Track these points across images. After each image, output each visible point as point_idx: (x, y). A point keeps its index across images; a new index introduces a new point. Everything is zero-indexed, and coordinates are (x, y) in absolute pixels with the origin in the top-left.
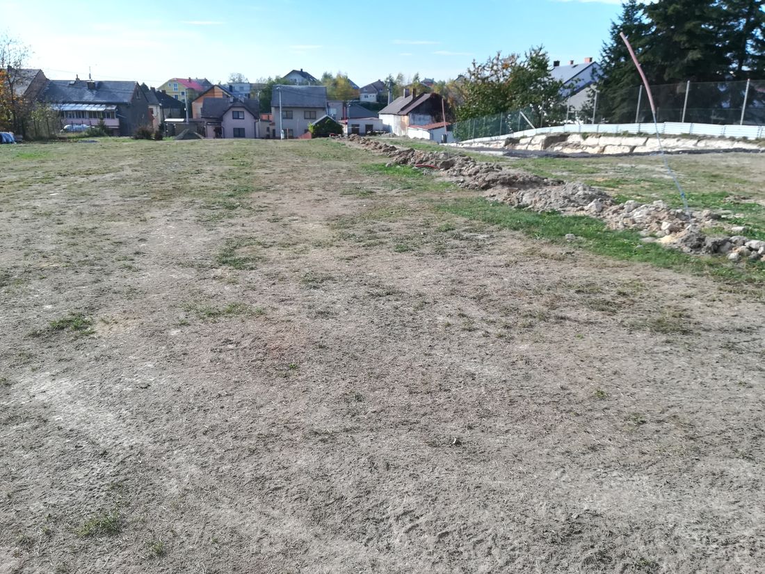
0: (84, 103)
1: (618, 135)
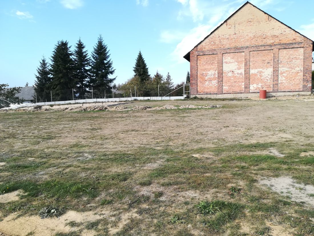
1: (68, 104)
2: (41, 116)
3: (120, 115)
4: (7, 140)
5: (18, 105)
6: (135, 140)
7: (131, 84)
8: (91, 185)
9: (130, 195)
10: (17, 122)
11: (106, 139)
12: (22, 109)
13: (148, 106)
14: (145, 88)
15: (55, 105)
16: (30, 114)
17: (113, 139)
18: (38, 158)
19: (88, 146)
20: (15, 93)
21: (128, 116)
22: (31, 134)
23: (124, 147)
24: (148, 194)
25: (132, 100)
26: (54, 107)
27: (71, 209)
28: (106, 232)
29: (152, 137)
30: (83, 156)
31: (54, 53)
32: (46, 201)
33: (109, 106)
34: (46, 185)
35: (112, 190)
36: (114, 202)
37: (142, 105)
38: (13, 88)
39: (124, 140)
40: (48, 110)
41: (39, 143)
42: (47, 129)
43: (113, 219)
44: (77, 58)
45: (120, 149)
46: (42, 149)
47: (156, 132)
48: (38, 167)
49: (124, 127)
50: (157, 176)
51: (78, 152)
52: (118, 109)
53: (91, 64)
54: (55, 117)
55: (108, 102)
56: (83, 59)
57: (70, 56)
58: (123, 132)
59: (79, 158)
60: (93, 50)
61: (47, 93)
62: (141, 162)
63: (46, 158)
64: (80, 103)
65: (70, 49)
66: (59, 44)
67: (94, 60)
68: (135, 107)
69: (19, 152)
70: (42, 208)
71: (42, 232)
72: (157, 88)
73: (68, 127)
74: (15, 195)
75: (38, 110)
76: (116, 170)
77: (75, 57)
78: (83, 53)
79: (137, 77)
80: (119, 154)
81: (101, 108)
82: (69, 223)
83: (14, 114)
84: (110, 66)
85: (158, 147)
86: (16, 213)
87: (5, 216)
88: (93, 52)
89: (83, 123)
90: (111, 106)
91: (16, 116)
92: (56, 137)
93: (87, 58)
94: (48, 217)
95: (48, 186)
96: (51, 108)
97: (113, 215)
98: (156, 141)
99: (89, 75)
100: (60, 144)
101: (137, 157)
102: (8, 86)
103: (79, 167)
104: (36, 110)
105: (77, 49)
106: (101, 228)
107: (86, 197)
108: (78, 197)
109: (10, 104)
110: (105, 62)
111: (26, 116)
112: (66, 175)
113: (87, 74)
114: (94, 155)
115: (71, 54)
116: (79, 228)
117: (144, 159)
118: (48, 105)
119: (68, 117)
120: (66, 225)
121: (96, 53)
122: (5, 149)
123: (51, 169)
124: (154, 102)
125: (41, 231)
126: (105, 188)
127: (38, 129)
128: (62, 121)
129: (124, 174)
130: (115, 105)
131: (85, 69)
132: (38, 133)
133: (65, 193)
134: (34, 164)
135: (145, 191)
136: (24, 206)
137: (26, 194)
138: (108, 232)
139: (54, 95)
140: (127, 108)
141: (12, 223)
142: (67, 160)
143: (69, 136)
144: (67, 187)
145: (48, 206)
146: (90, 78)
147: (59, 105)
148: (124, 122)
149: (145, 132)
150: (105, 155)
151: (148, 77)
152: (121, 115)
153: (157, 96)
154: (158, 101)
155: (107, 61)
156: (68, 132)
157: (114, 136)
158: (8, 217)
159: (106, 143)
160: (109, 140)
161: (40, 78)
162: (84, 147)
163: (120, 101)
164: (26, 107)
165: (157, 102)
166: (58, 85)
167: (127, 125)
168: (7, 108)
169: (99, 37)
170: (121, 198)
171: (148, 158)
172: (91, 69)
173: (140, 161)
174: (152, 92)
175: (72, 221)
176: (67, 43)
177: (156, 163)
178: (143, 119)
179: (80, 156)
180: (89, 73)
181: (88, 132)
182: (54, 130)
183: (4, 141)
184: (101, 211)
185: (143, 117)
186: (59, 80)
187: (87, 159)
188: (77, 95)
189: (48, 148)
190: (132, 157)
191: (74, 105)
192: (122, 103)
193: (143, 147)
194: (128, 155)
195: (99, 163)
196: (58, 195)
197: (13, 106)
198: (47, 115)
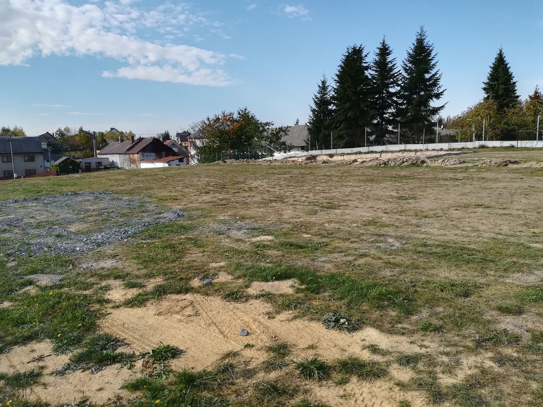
1: (356, 153)
2: (317, 172)
3: (451, 175)
4: (274, 204)
5: (284, 154)
6: (483, 224)
7: (477, 116)
8: (403, 292)
9: (477, 325)
10: (285, 179)
11: (426, 217)
12: (289, 159)
13: (512, 160)
14: (506, 123)
15: (337, 154)
16: (301, 168)
17: (439, 218)
18: (316, 235)
19: (393, 225)
20: (281, 136)
21: (468, 178)
22: (304, 199)
23: (463, 236)
24: (517, 331)
25: (475, 148)
26: (335, 158)
27: (371, 324)
28: (433, 377)
29: (522, 222)
30: (385, 242)
31: (340, 68)
32: (331, 304)
33: (429, 158)
34: (330, 279)
35: (440, 309)
36: (446, 331)
37: (498, 158)
38: (279, 128)
39: (460, 222)
40: (327, 163)
41: (316, 212)
42: (326, 193)
43: (445, 359)
44: (376, 74)
45: (454, 238)
46: (320, 222)
47: (531, 214)
48: (317, 249)
49: (460, 197)
50: (535, 301)
51: (377, 235)
52: (448, 163)
53: (400, 83)
54: (337, 174)
55: (427, 150)
56: (387, 75)
57: (366, 72)
58: (458, 207)
59: (379, 245)
60: (406, 56)
61: (325, 135)
62: (498, 267)
63: (328, 237)
64: (376, 152)
65: (367, 59)
66: (349, 53)
67: (406, 75)
68: (482, 160)
69: (289, 223)
70: (327, 314)
71: (328, 349)
72: (534, 122)
73: (358, 192)
74: (288, 285)
75: (312, 162)
76: (447, 275)
77: (374, 73)
78: (387, 64)
79: (491, 101)
80: (452, 247)
81: (415, 162)
82: (369, 347)
83: (280, 167)
84: (435, 82)
85: (537, 242)
86: (290, 312)
87: (278, 313)
88: (405, 61)
89: (383, 185)
90: (432, 157)
91: (283, 170)
92: (340, 206)
93: (393, 72)
94: (336, 329)
95: (335, 281)
96: (329, 159)
97: (444, 352)
98: (532, 230)
99: (395, 102)
100: (346, 217)
101: (490, 257)
102: (273, 125)
103: (380, 258)
104: (309, 161)
105: (377, 58)
106: (424, 370)
107: (395, 311)
108: (382, 308)
109: (274, 152)
110: (427, 76)
111: (296, 171)
112: (360, 268)
113: (392, 100)
114: (404, 242)
115: (367, 68)
116: (385, 359)
117: (505, 262)
118: (325, 155)
119: (357, 175)
120: (364, 348)
121: (410, 62)
122: (272, 217)
123: (336, 255)
124: (524, 152)
125: (327, 347)
126: (427, 303)
127: (313, 191)
128: (348, 182)
129: (463, 285)
130: (441, 156)
131: (388, 92)
132: (314, 198)
133: (359, 296)
134: (311, 243)
135: (508, 323)
136: (301, 304)
137: (303, 287)
138: (436, 379)
139: (335, 139)
140: (464, 162)
141: (287, 325)
142: (359, 245)
143: (360, 205)
144: (362, 289)
145: (335, 313)
146: (396, 108)
147: (343, 154)
148: (460, 188)
149: (506, 212)
150: (425, 245)
151: (515, 101)
152: (454, 175)
153: (533, 138)
154: (533, 149)
155: (430, 75)
156: (358, 199)
157: (440, 213)
158: (281, 315)
159: (425, 224)
160: (431, 219)
161: (316, 111)
162: (386, 226)
163: (450, 150)
164: (295, 157)
165: (531, 152)
166: (343, 121)
167: (465, 194)
168: (270, 158)
169: (420, 31)
170: (458, 327)
171: (515, 263)
172: (400, 91)
173: (497, 265)
174: (521, 131)
175: (372, 343)
176: (362, 49)
177: (533, 274)
178: (501, 185)
179: (381, 242)
180: (395, 99)
181: (391, 202)
182: (336, 194)
183: (270, 205)
184: (423, 340)
185: (500, 181)
186: (345, 113)
187: (393, 248)
188: (372, 138)
189: (330, 222)
190: (480, 255)
191: (366, 155)
192: (453, 152)
193: (502, 240)
194: (472, 252)
195: (415, 257)
196: (350, 297)
197: (278, 155)
198: (326, 169)
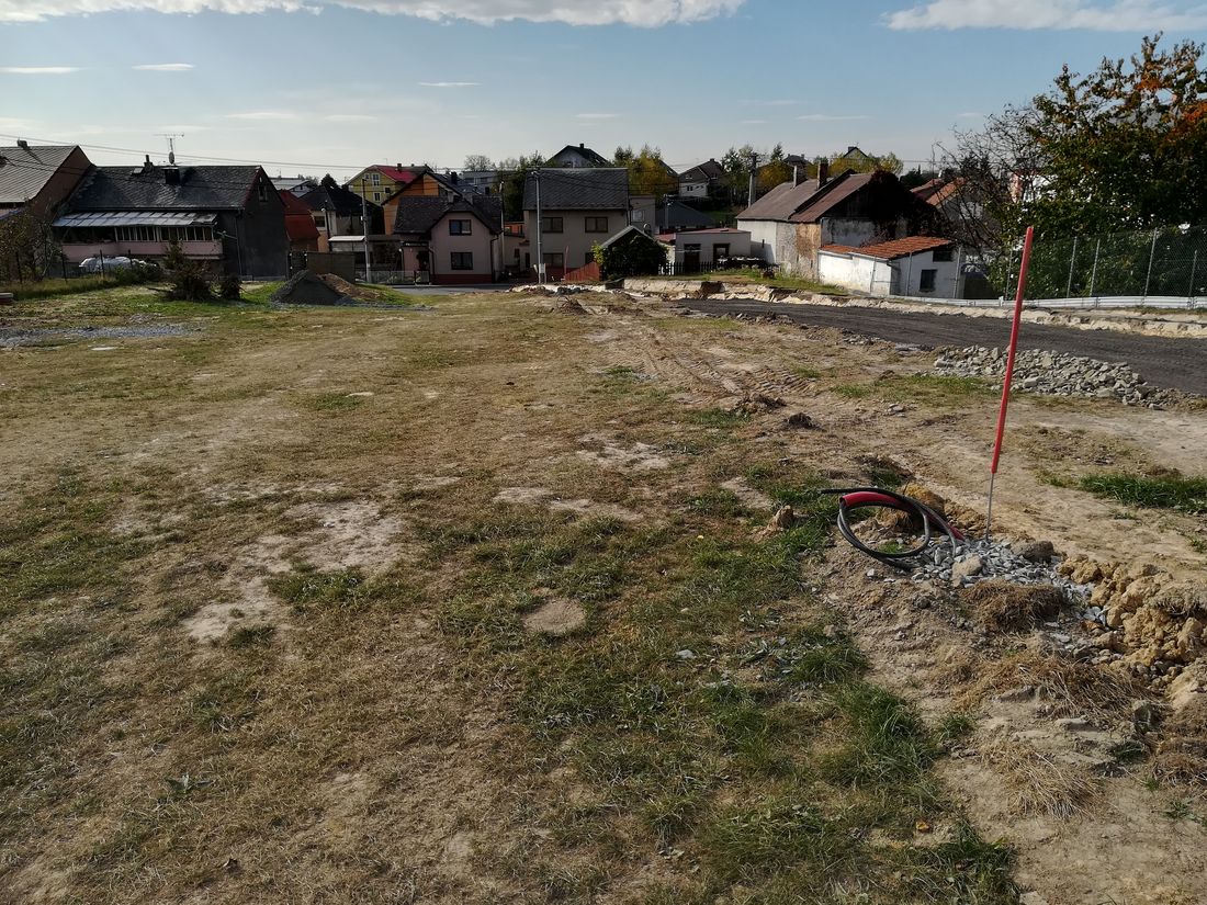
0: (154, 211)
